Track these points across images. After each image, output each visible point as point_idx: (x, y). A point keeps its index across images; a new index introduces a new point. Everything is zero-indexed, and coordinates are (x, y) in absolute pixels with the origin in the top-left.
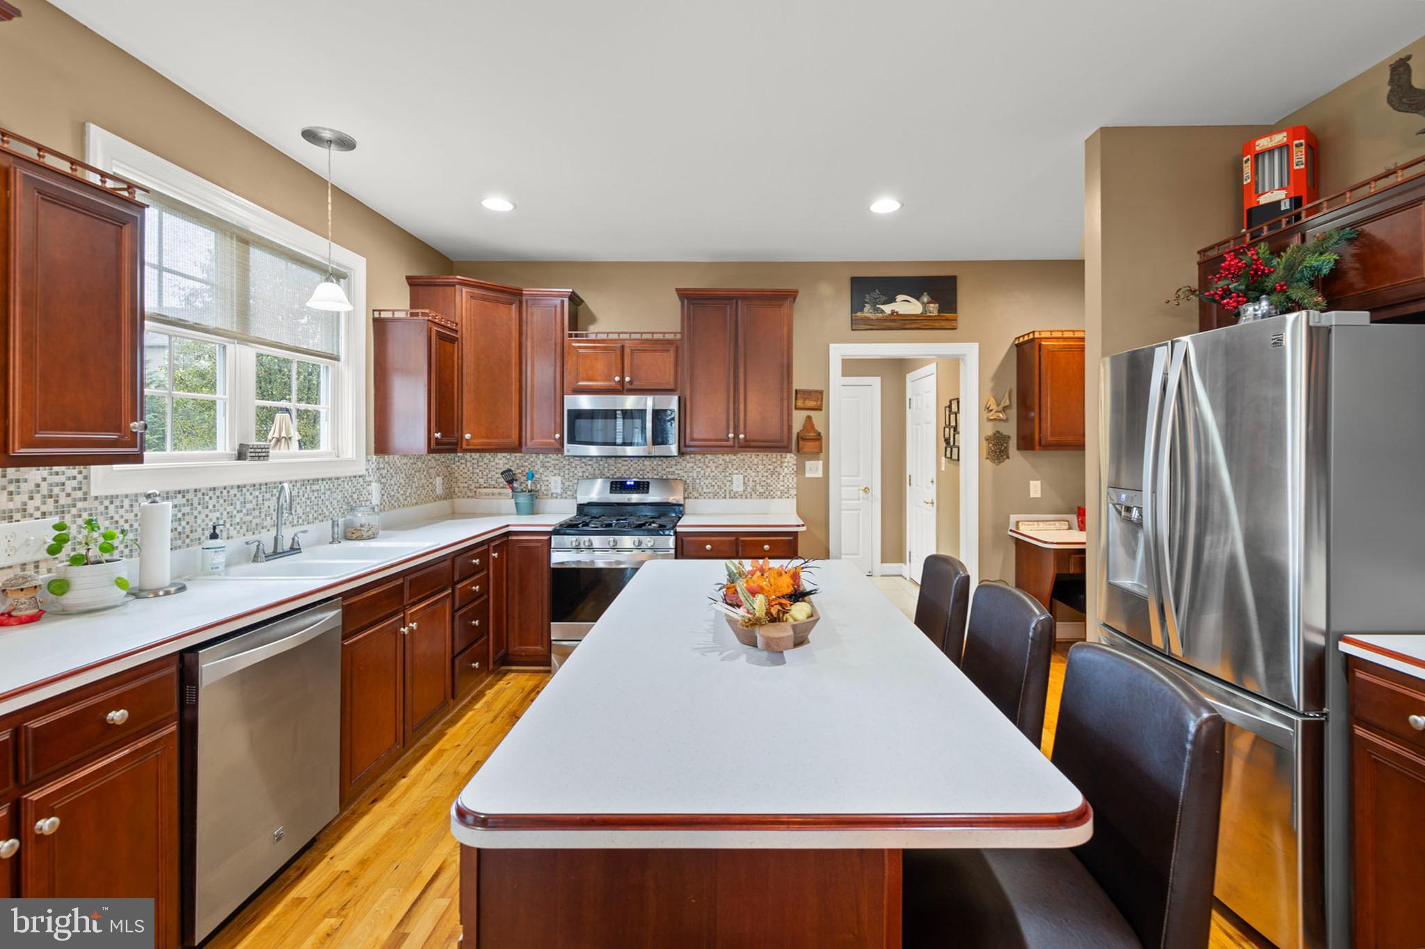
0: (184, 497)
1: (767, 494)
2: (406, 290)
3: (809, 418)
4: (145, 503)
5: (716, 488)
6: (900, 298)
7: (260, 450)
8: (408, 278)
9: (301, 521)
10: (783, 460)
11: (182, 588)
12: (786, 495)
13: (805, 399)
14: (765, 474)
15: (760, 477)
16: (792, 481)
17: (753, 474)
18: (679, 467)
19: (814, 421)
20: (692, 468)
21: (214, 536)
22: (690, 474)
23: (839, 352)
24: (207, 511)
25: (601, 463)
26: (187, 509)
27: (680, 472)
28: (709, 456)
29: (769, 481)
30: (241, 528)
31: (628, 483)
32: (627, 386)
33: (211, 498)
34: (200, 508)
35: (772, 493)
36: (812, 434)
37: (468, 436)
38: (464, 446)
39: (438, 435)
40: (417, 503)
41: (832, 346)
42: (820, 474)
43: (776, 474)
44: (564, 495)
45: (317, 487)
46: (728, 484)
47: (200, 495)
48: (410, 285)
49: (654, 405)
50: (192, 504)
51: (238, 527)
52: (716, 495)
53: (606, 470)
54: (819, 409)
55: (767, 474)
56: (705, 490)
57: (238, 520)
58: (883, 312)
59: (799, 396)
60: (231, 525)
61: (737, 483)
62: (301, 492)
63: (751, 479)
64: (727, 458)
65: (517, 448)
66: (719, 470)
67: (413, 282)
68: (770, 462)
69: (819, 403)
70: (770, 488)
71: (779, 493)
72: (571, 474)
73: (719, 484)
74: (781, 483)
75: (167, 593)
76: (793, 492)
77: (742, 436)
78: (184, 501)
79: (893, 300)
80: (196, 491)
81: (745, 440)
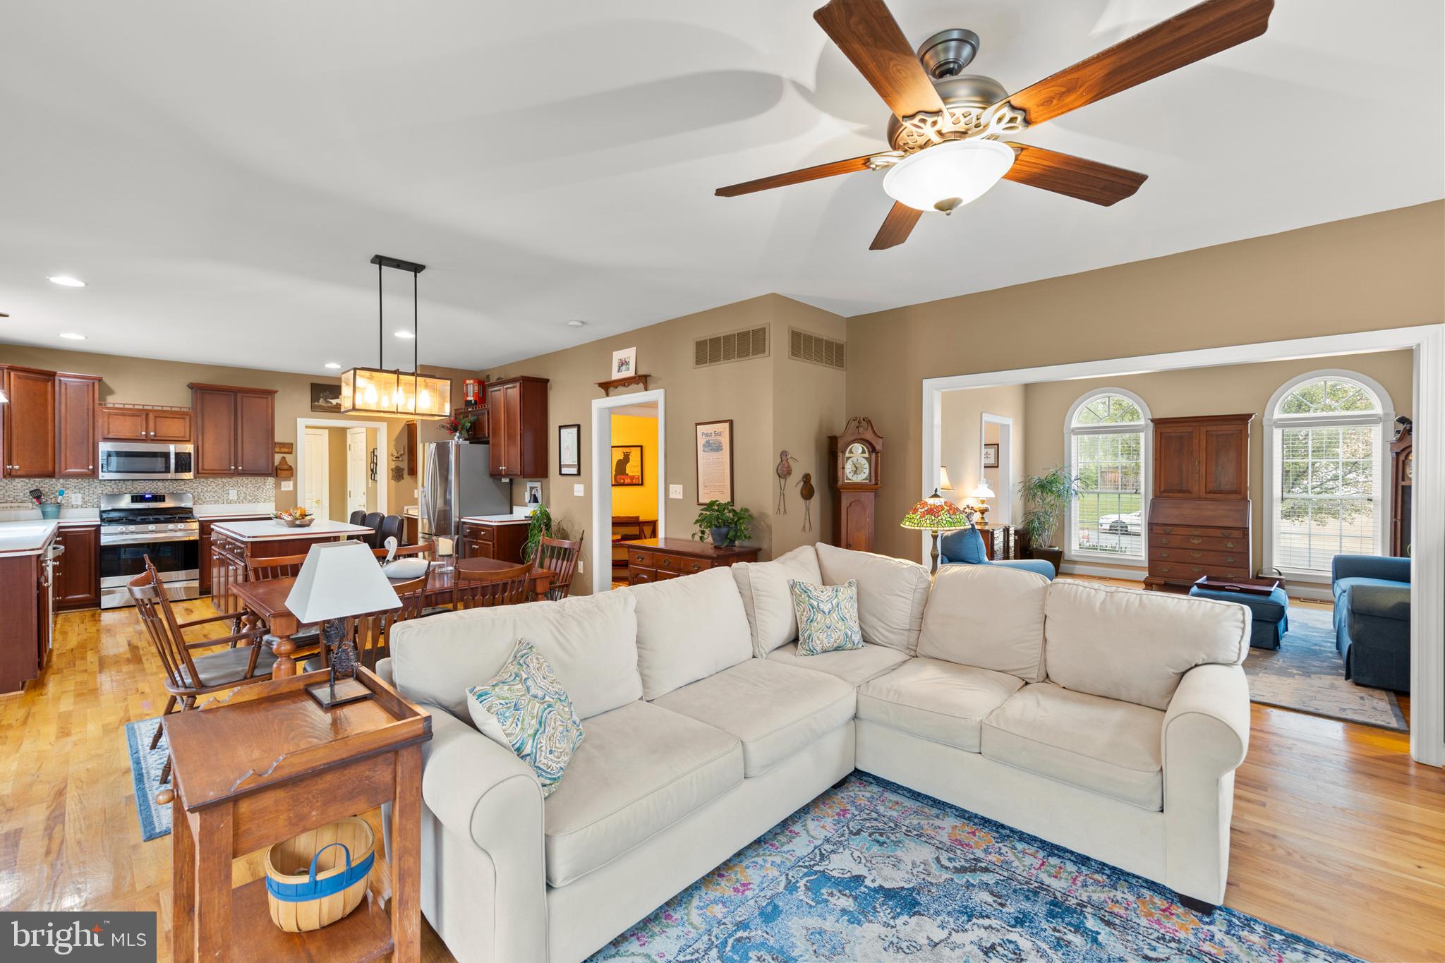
1: (255, 500)
3: (284, 458)
5: (216, 497)
10: (266, 481)
13: (281, 448)
14: (253, 489)
15: (249, 491)
16: (272, 493)
17: (244, 489)
18: (192, 486)
19: (287, 459)
22: (196, 490)
23: (301, 422)
27: (188, 489)
28: (211, 480)
29: (255, 493)
31: (147, 496)
32: (152, 437)
35: (258, 499)
36: (286, 467)
37: (16, 467)
38: (13, 474)
41: (299, 419)
42: (291, 488)
43: (261, 489)
44: (90, 506)
46: (225, 495)
49: (177, 449)
52: (216, 502)
54: (291, 453)
55: (255, 489)
56: (208, 500)
58: (331, 403)
59: (278, 445)
61: (233, 494)
63: (243, 492)
64: (225, 480)
65: (49, 475)
66: (219, 487)
68: (256, 483)
69: (290, 450)
70: (256, 497)
71: (263, 500)
72: (91, 492)
73: (218, 495)
74: (265, 494)
76: (273, 499)
77: (240, 468)
81: (242, 470)
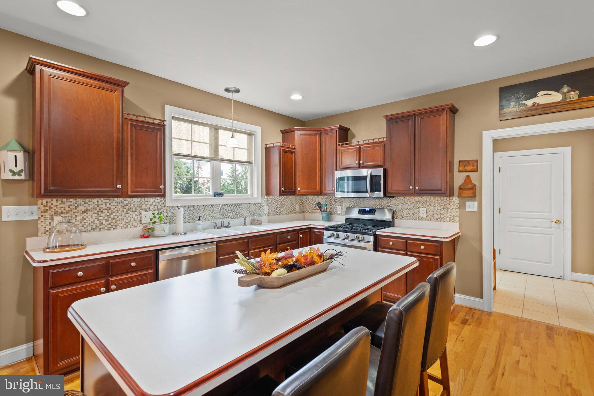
0: (193, 207)
1: (441, 219)
2: (281, 135)
3: (468, 177)
4: (177, 209)
5: (411, 214)
6: (540, 93)
7: (220, 194)
8: (281, 131)
9: (234, 217)
10: (451, 201)
11: (185, 234)
12: (452, 220)
13: (465, 166)
14: (439, 208)
15: (436, 209)
16: (456, 213)
17: (432, 208)
18: (392, 203)
19: (472, 178)
20: (397, 203)
21: (199, 220)
22: (398, 207)
23: (490, 136)
24: (201, 212)
25: (357, 200)
26: (194, 211)
27: (393, 206)
28: (407, 198)
29: (442, 212)
30: (213, 218)
31: (366, 210)
32: (362, 165)
33: (202, 208)
34: (199, 211)
35: (443, 219)
36: (470, 186)
37: (299, 189)
38: (298, 193)
39: (283, 189)
40: (286, 214)
41: (483, 132)
42: (476, 209)
43: (446, 208)
44: (342, 214)
45: (241, 206)
46: (418, 213)
47: (198, 207)
48: (282, 133)
49: (371, 173)
50: (196, 210)
51: (211, 218)
52: (411, 218)
53: (359, 203)
54: (476, 171)
55: (441, 208)
56: (405, 215)
57: (211, 215)
58: (526, 105)
59: (461, 164)
60: (209, 217)
61: (423, 212)
62: (234, 208)
63: (431, 211)
64: (417, 199)
65: (320, 193)
66: (412, 205)
67: (283, 132)
68: (442, 202)
69: (475, 167)
70: (442, 216)
71: (448, 219)
72: (345, 205)
73: (413, 212)
74: (450, 214)
75: (181, 235)
76: (457, 219)
77: (417, 188)
78: (193, 209)
79: (536, 96)
80: (197, 206)
81: (420, 189)
